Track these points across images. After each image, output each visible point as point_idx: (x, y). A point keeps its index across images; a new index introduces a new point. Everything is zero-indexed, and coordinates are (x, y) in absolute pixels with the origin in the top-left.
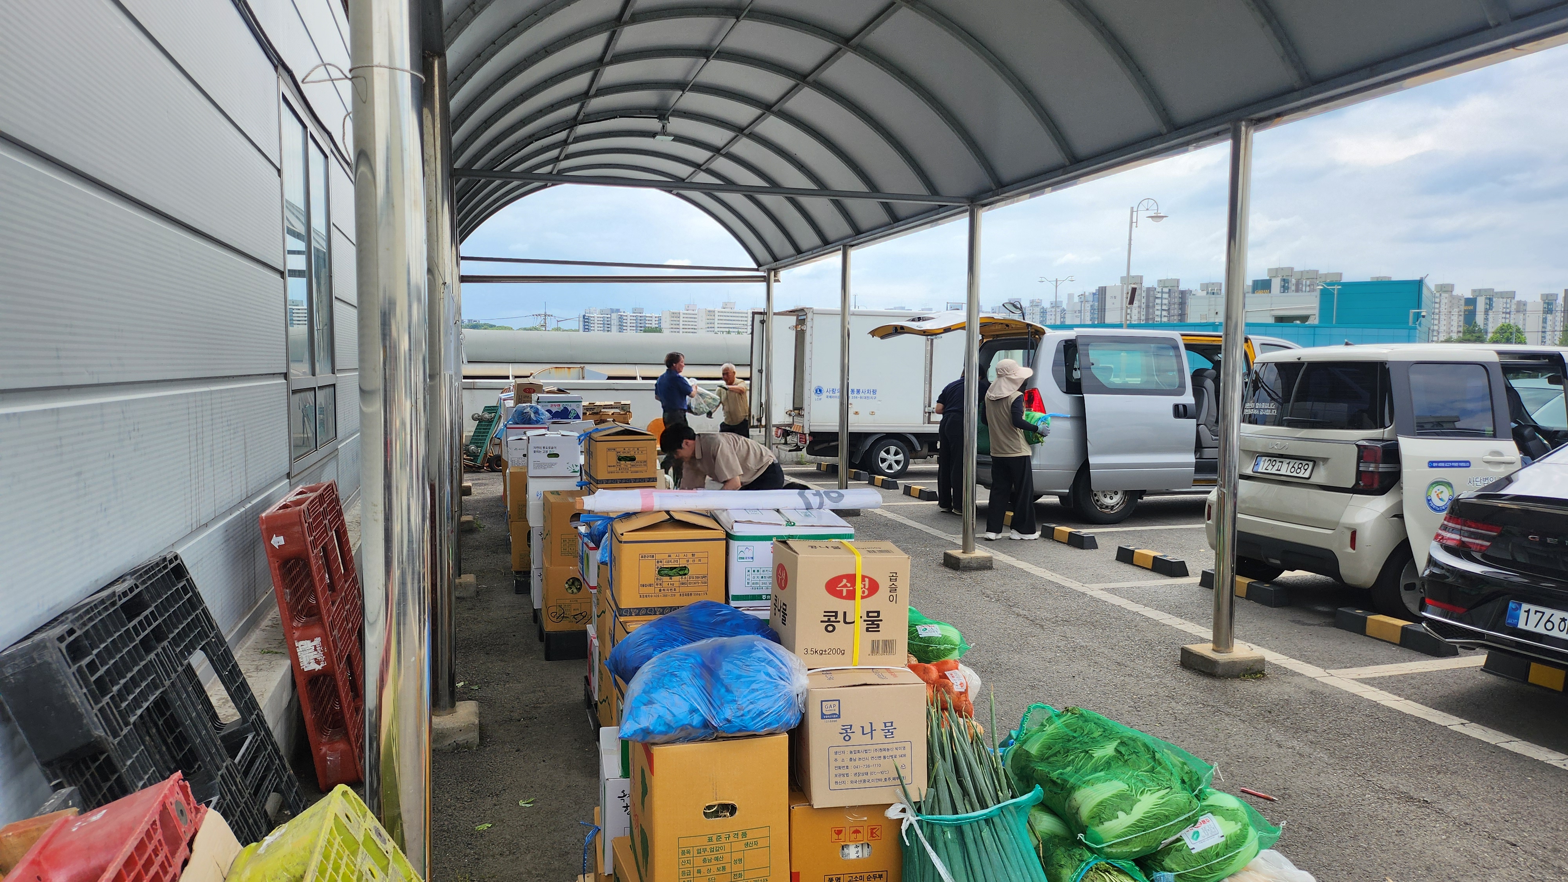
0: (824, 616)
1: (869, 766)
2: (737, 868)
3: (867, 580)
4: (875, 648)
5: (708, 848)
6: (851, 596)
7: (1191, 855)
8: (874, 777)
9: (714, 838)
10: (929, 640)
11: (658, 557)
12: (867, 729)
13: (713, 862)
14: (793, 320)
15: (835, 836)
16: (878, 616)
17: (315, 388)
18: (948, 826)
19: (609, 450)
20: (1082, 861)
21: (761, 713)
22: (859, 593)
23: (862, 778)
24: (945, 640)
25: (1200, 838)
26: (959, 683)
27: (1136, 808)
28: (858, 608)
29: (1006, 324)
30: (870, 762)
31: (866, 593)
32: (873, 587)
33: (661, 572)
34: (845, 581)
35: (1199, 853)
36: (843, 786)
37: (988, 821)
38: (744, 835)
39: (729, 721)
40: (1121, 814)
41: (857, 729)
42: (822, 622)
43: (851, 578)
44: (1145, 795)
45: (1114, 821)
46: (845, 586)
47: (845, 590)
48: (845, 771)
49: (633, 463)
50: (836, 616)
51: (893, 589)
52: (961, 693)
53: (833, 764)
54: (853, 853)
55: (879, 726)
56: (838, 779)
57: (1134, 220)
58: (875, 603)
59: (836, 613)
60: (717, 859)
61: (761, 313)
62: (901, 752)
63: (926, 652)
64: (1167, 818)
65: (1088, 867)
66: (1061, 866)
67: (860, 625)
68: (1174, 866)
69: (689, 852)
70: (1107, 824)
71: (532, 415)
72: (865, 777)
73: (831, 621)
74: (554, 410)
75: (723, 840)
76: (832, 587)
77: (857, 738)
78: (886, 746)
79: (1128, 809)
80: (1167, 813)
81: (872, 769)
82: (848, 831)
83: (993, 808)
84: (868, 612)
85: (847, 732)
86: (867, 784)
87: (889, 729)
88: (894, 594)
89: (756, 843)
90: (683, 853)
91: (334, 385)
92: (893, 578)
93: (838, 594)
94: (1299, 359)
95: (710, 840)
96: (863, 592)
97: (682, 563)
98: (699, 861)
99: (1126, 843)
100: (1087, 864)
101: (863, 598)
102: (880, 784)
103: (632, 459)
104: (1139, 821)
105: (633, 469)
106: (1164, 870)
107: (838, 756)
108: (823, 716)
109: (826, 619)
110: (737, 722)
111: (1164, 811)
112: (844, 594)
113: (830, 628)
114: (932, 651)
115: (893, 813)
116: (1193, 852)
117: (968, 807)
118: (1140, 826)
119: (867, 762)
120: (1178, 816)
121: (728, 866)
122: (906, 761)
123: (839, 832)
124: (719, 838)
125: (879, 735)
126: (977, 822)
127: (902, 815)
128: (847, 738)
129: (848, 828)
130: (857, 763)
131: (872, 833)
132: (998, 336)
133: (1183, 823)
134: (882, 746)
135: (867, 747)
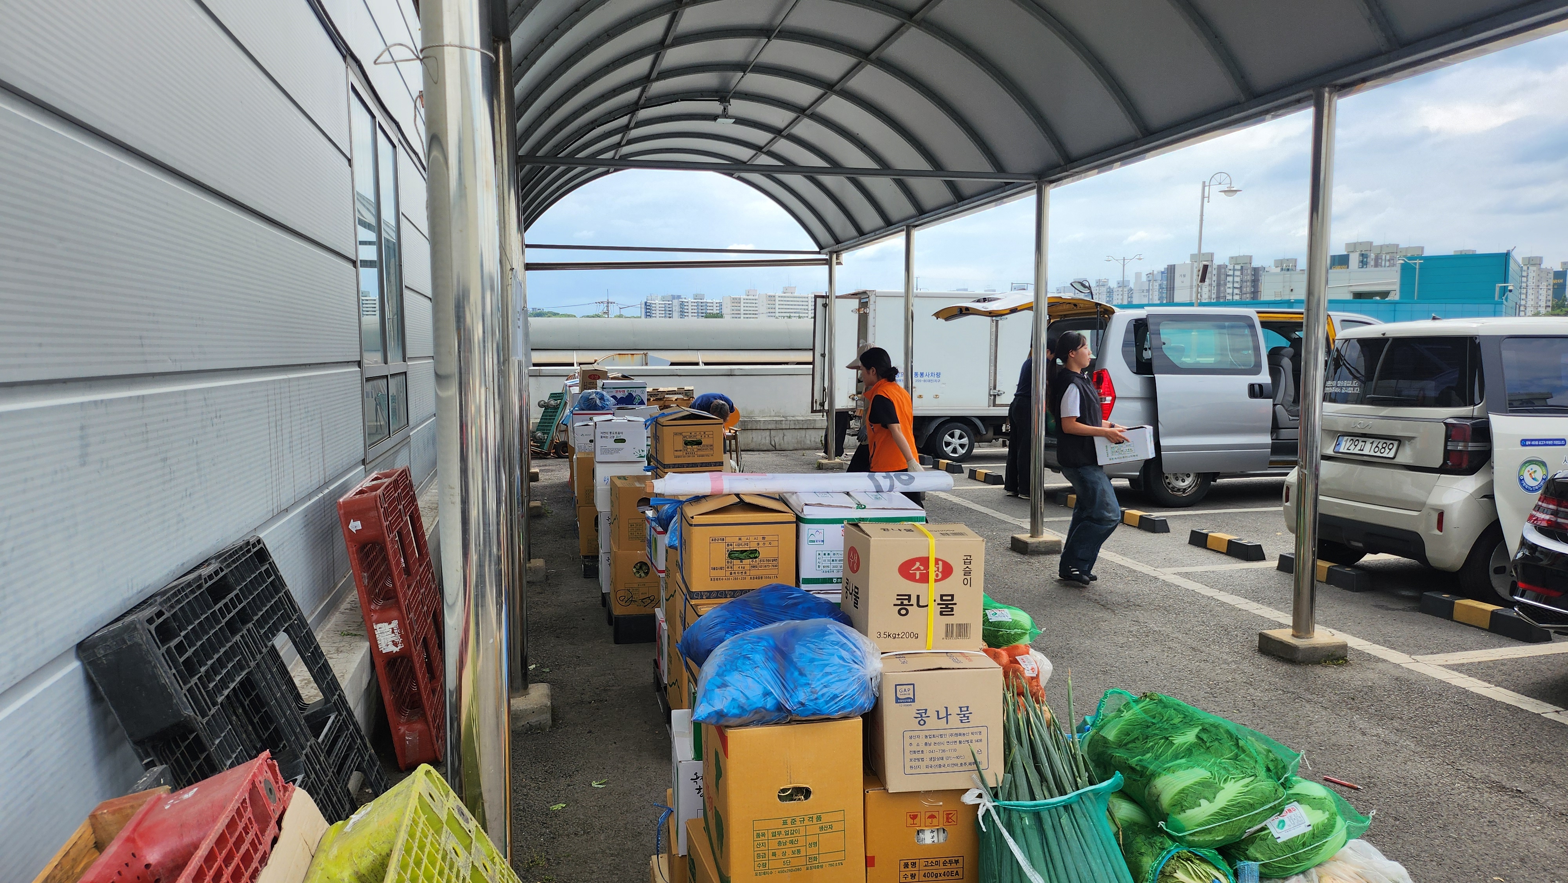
0: (897, 599)
1: (944, 751)
2: (812, 851)
3: (940, 563)
4: (949, 632)
5: (783, 831)
6: (925, 579)
7: (1277, 844)
8: (950, 762)
9: (789, 821)
10: (999, 625)
11: (728, 540)
12: (943, 714)
13: (788, 845)
14: (855, 303)
15: (910, 821)
16: (952, 599)
17: (387, 376)
18: (1025, 811)
19: (676, 434)
20: (1163, 849)
21: (835, 696)
22: (932, 576)
23: (937, 762)
24: (1015, 624)
25: (1286, 827)
26: (1030, 668)
27: (1219, 796)
28: (931, 592)
29: (1074, 304)
30: (946, 747)
31: (940, 576)
32: (947, 570)
33: (732, 555)
34: (918, 564)
35: (1285, 843)
36: (918, 771)
37: (1067, 807)
38: (819, 818)
39: (803, 704)
40: (1203, 802)
41: (932, 713)
42: (895, 605)
43: (925, 561)
44: (1228, 783)
45: (1197, 809)
46: (918, 569)
47: (918, 573)
48: (920, 756)
49: (699, 447)
50: (909, 600)
51: (967, 573)
52: (1032, 678)
53: (908, 749)
54: (928, 838)
55: (954, 710)
56: (913, 764)
57: (1206, 194)
58: (950, 586)
59: (909, 596)
60: (792, 842)
61: (823, 297)
62: (978, 737)
63: (996, 637)
64: (1252, 807)
65: (1169, 856)
66: (1142, 854)
67: (933, 609)
68: (1258, 856)
69: (763, 835)
70: (1189, 813)
71: (598, 401)
72: (941, 762)
73: (904, 604)
74: (619, 396)
75: (798, 823)
76: (906, 569)
77: (932, 722)
78: (962, 731)
79: (1211, 797)
80: (1252, 802)
81: (947, 754)
82: (923, 817)
83: (1072, 795)
84: (942, 596)
85: (922, 716)
86: (942, 769)
87: (965, 714)
88: (968, 578)
89: (831, 827)
90: (758, 836)
91: (405, 373)
92: (968, 560)
93: (911, 577)
94: (1384, 334)
95: (785, 823)
96: (937, 575)
97: (753, 546)
98: (773, 844)
99: (1209, 831)
100: (1168, 852)
101: (936, 581)
102: (956, 769)
103: (699, 443)
104: (1222, 809)
105: (700, 453)
106: (1248, 859)
107: (912, 741)
108: (897, 700)
109: (899, 602)
110: (811, 705)
111: (1248, 799)
112: (918, 577)
113: (903, 612)
114: (1002, 636)
115: (969, 799)
116: (1279, 841)
117: (1046, 793)
118: (1223, 814)
119: (942, 747)
120: (1263, 804)
121: (803, 849)
122: (982, 746)
123: (914, 817)
124: (793, 821)
125: (954, 720)
126: (1056, 808)
127: (978, 801)
128: (922, 722)
129: (923, 813)
130: (932, 747)
131: (947, 819)
132: (1065, 316)
133: (1268, 812)
134: (958, 731)
135: (942, 732)
